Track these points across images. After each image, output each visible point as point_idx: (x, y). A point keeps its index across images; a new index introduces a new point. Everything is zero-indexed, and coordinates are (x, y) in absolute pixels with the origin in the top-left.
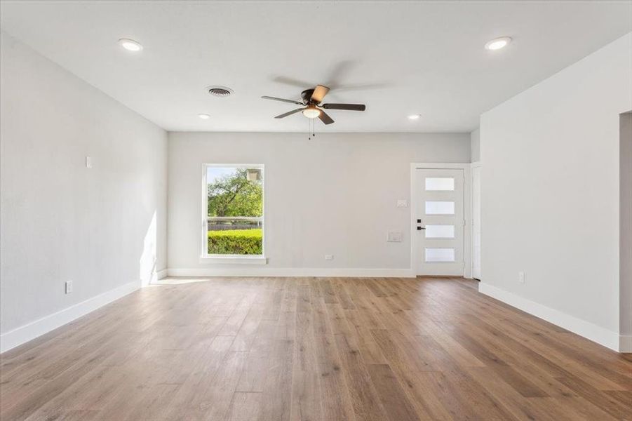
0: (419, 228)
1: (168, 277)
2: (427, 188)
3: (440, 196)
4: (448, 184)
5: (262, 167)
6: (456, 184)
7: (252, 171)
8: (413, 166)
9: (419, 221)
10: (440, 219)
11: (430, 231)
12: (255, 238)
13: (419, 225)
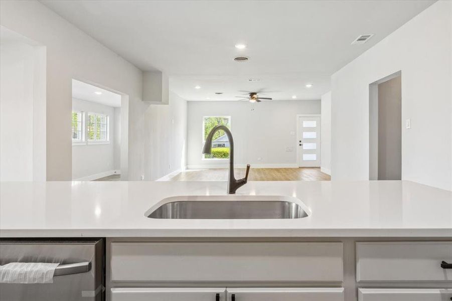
0: (300, 145)
1: (187, 169)
2: (304, 126)
3: (310, 129)
4: (313, 124)
5: (229, 117)
6: (317, 124)
7: (225, 119)
8: (298, 115)
9: (300, 141)
10: (309, 140)
11: (306, 146)
12: (223, 152)
13: (300, 143)
